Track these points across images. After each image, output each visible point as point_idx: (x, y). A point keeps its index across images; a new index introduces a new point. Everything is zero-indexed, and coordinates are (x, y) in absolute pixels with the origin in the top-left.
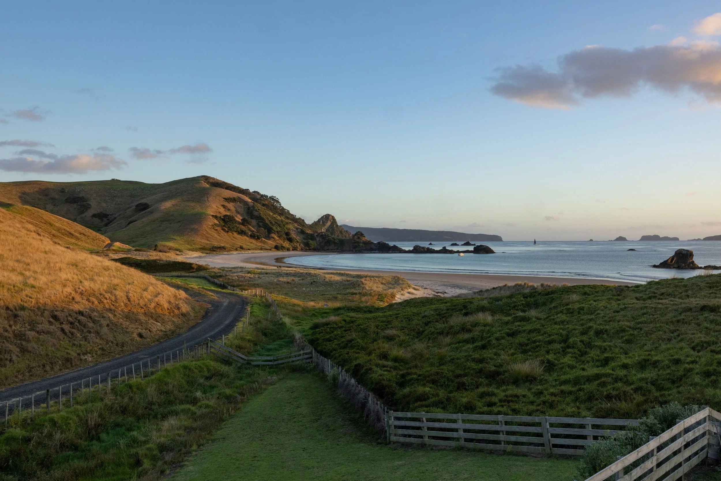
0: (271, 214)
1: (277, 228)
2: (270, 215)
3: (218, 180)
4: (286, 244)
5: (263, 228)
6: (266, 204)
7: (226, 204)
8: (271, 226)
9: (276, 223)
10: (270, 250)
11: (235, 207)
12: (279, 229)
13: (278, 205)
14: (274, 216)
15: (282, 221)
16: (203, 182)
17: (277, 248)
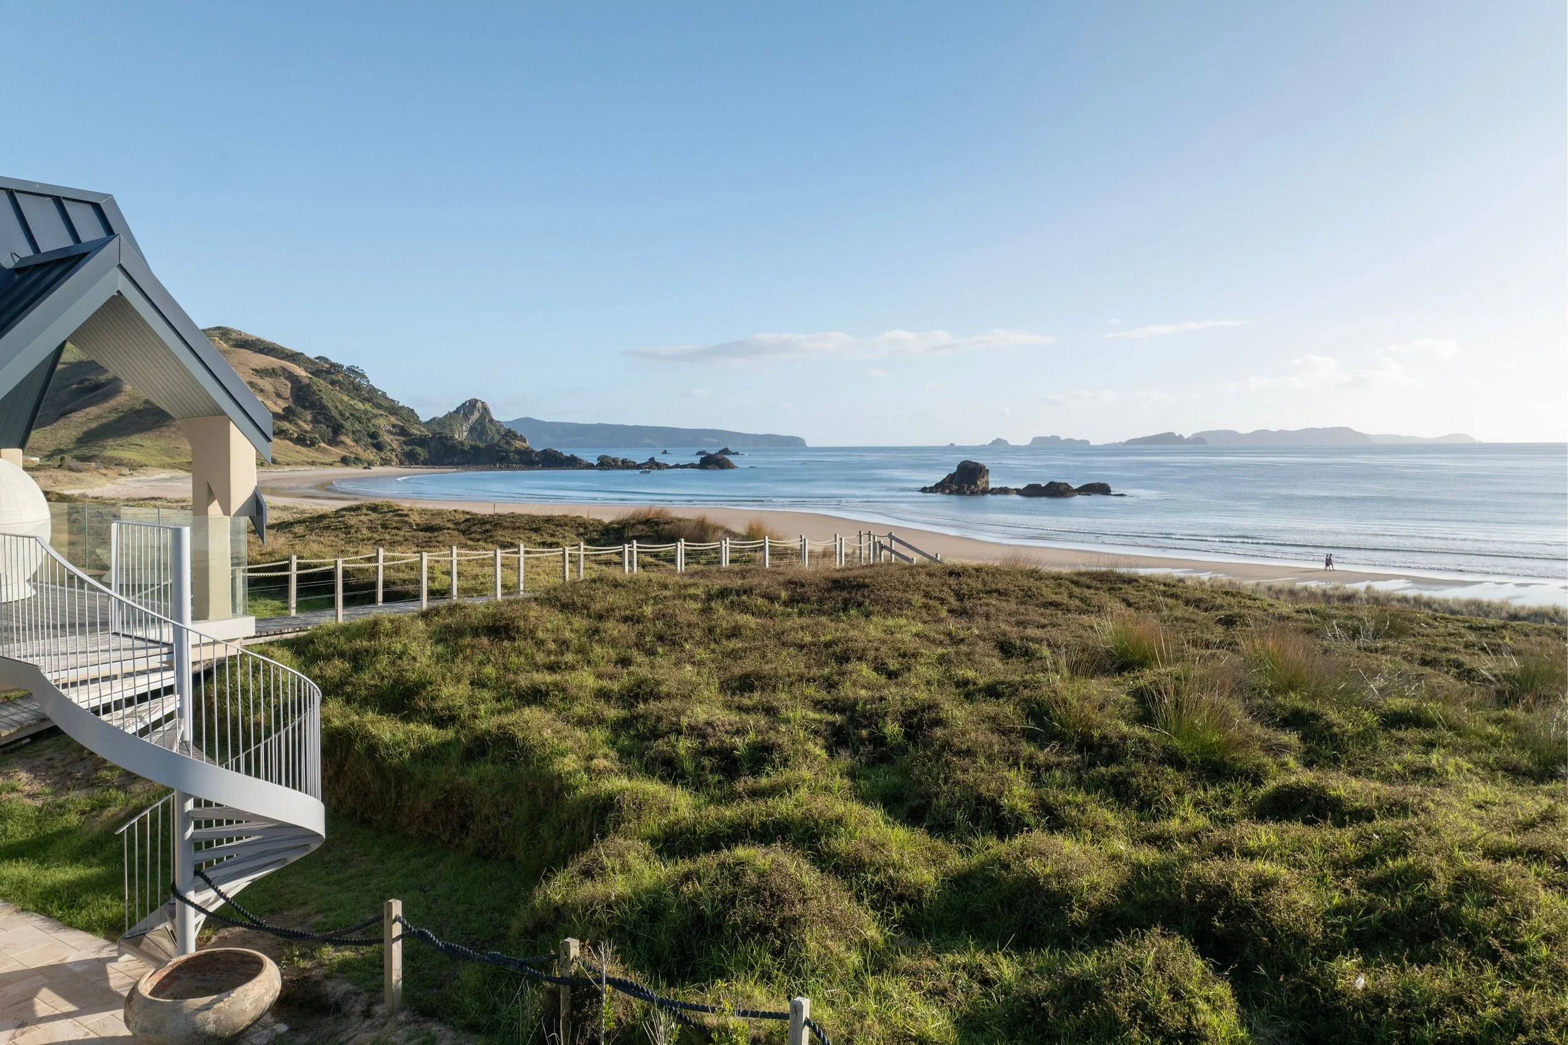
0: (346, 398)
1: (352, 425)
2: (341, 401)
3: (247, 335)
4: (370, 454)
5: (325, 424)
6: (339, 381)
7: (258, 380)
8: (342, 421)
9: (352, 415)
10: (331, 464)
11: (274, 387)
12: (357, 426)
13: (364, 382)
14: (351, 402)
15: (366, 412)
16: (217, 339)
17: (345, 461)
